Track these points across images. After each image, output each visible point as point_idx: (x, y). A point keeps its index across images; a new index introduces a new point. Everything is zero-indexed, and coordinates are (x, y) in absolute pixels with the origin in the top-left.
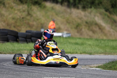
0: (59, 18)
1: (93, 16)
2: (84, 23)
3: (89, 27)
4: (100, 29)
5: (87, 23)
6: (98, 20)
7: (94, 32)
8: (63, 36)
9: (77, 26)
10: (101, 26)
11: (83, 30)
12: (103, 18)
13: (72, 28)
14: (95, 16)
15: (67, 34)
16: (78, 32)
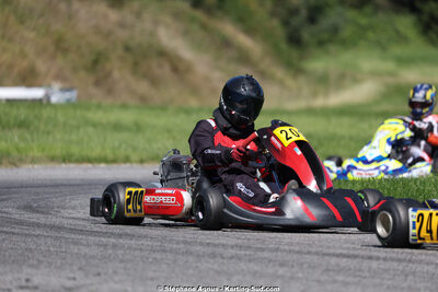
0: (32, 35)
1: (148, 25)
2: (120, 51)
3: (136, 64)
4: (175, 69)
5: (127, 49)
6: (169, 38)
7: (155, 82)
8: (48, 97)
9: (96, 62)
10: (180, 59)
11: (116, 74)
12: (186, 33)
13: (75, 70)
14: (156, 23)
15: (63, 90)
16: (97, 83)
